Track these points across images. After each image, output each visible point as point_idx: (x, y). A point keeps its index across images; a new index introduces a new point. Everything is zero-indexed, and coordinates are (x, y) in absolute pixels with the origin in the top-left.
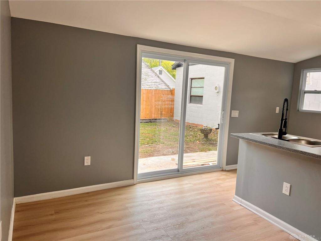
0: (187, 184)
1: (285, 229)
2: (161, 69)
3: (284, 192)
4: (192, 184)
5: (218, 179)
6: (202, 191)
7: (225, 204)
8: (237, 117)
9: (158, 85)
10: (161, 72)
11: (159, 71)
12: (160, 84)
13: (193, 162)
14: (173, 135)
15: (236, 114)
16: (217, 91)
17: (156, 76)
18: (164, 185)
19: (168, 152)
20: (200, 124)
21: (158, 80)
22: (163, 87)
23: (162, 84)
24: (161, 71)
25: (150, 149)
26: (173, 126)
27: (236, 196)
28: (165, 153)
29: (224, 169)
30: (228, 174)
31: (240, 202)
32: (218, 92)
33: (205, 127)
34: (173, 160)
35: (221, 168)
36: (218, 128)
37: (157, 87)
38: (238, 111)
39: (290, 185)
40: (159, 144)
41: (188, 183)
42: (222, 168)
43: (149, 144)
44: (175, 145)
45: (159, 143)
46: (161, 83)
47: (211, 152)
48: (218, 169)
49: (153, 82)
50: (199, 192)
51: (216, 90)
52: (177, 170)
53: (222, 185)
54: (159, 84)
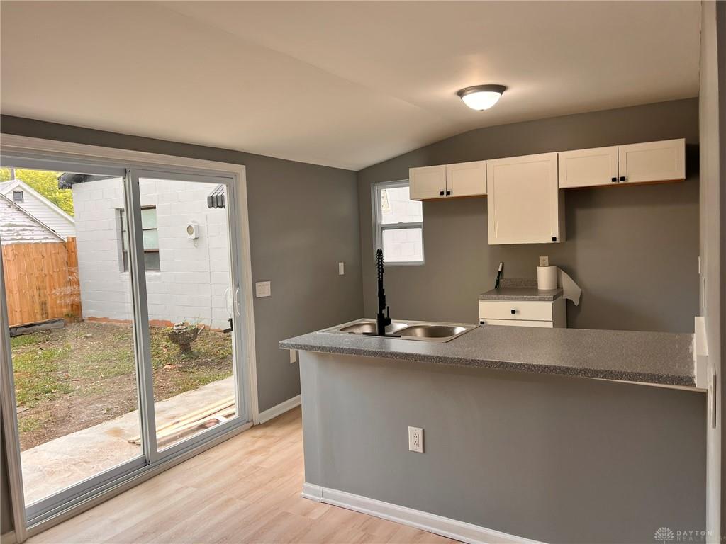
0: (178, 491)
1: (424, 524)
2: (19, 186)
3: (411, 448)
4: (193, 486)
5: (252, 453)
6: (224, 498)
7: (288, 514)
8: (269, 295)
9: (21, 232)
10: (18, 195)
11: (14, 192)
12: (27, 228)
13: (174, 424)
14: (92, 362)
15: (265, 289)
16: (193, 236)
17: (9, 206)
18: (115, 517)
19: (94, 414)
20: (160, 319)
21: (19, 219)
22: (37, 235)
23: (31, 228)
24: (18, 192)
25: (35, 417)
26: (86, 337)
27: (308, 485)
28: (84, 418)
29: (256, 423)
30: (268, 431)
31: (319, 496)
32: (196, 239)
33: (180, 327)
34: (117, 432)
35: (248, 422)
36: (231, 330)
37: (20, 237)
38: (269, 282)
39: (421, 429)
40: (59, 397)
41: (180, 486)
42: (252, 421)
43: (29, 404)
44: (107, 390)
45: (58, 395)
46: (28, 224)
47: (209, 385)
48: (244, 425)
49: (4, 224)
50: (217, 502)
51: (191, 234)
52: (143, 461)
53: (265, 466)
54: (21, 228)
